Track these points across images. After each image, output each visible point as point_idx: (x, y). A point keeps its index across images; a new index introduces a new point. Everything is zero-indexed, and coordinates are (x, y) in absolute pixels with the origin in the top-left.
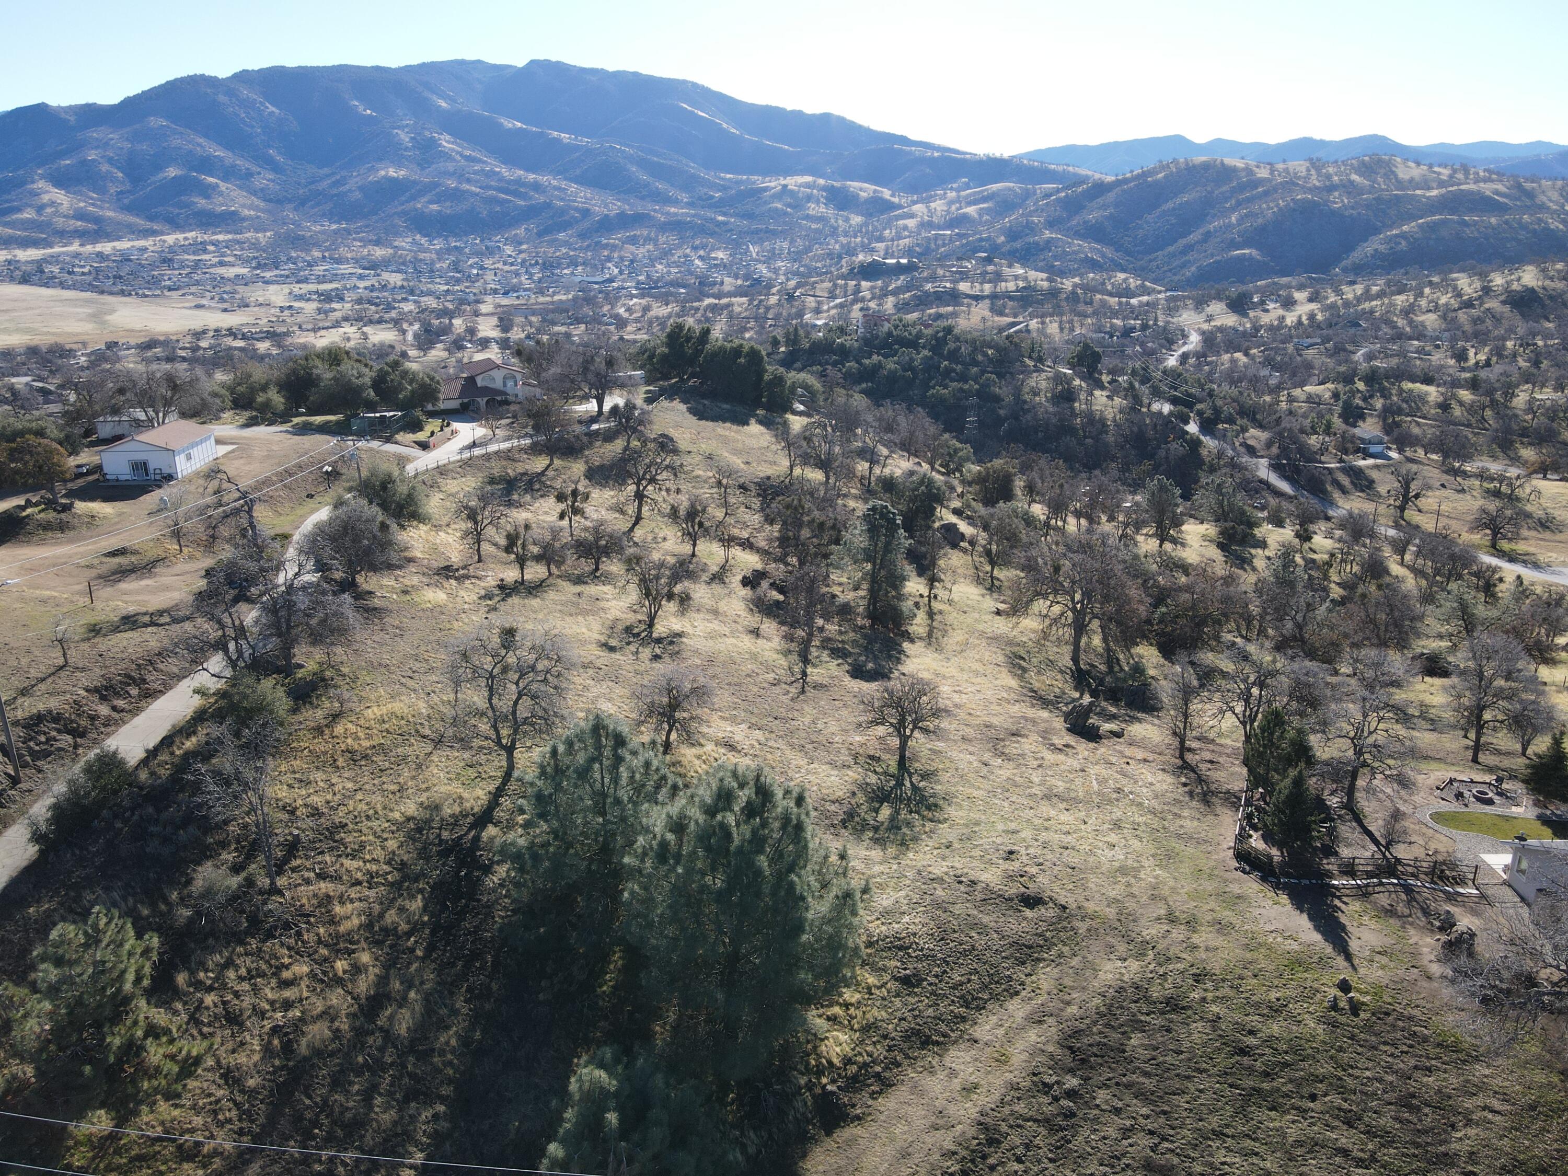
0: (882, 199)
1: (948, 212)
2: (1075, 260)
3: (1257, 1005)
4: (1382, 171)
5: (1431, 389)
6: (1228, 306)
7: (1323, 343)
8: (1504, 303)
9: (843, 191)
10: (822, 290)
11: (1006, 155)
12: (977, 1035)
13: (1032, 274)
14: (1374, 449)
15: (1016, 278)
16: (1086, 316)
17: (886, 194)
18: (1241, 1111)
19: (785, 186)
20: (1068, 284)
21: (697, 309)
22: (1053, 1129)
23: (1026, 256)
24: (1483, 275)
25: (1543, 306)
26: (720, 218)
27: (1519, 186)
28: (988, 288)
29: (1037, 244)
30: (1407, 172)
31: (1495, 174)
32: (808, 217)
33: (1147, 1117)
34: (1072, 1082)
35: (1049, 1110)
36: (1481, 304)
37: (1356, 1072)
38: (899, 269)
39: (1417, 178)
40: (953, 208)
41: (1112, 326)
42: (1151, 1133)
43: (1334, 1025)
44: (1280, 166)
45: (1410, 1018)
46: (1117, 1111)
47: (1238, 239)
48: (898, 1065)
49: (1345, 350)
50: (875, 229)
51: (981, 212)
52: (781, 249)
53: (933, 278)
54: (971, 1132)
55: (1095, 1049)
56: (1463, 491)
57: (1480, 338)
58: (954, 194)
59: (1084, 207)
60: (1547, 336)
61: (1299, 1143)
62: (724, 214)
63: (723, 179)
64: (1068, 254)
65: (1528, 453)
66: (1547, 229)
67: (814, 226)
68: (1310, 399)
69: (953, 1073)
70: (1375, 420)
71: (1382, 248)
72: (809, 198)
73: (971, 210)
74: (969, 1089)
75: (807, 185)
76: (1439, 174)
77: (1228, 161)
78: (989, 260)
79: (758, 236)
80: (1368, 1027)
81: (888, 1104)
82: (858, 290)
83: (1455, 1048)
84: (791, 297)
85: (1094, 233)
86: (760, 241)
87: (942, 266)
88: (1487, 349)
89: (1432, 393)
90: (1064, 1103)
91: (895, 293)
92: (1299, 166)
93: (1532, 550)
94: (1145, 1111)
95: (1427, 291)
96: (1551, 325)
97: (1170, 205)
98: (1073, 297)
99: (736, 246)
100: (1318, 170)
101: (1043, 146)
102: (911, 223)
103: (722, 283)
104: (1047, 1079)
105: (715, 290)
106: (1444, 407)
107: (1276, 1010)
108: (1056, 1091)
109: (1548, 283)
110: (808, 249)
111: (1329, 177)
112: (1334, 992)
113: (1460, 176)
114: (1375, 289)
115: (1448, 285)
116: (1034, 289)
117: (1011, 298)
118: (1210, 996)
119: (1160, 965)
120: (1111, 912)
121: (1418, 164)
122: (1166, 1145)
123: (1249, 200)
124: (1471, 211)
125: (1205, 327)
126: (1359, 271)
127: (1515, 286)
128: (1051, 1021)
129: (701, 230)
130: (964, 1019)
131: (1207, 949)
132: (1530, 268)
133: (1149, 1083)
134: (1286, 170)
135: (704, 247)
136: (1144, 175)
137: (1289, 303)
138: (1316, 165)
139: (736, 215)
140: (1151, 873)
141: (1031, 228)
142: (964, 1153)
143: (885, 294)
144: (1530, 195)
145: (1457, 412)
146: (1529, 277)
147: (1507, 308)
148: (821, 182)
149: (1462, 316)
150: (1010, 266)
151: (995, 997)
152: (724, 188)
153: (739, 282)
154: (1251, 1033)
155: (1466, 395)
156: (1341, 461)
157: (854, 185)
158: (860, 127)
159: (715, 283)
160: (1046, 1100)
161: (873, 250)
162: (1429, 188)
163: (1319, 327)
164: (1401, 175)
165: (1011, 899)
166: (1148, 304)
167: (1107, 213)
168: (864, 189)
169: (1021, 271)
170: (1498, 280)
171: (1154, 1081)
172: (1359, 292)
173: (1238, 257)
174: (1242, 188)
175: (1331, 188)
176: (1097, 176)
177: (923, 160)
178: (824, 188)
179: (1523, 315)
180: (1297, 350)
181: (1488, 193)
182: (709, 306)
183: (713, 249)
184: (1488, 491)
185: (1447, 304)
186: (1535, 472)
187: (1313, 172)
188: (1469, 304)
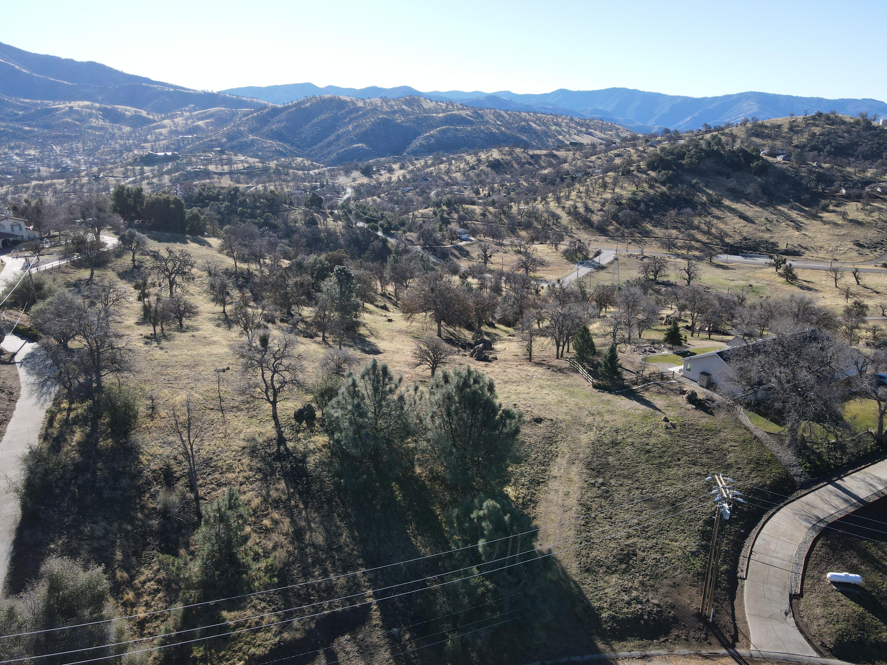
0: (141, 116)
1: (186, 124)
2: (270, 151)
3: (642, 434)
4: (416, 104)
5: (475, 207)
6: (362, 173)
7: (414, 189)
8: (487, 166)
9: (114, 110)
10: (118, 173)
11: (215, 91)
12: (555, 475)
13: (251, 160)
14: (464, 237)
15: (242, 162)
16: (289, 181)
17: (144, 113)
18: (660, 472)
19: (71, 108)
20: (273, 164)
21: (28, 188)
22: (606, 498)
23: (242, 149)
24: (476, 154)
25: (504, 167)
26: (26, 128)
27: (476, 112)
28: (226, 168)
29: (246, 142)
30: (427, 105)
31: (465, 106)
32: (92, 127)
33: (632, 484)
34: (601, 480)
35: (600, 492)
36: (478, 168)
37: (687, 447)
38: (166, 159)
39: (432, 108)
40: (189, 122)
41: (304, 186)
42: (637, 488)
43: (671, 434)
44: (368, 101)
45: (692, 424)
46: (621, 485)
47: (354, 139)
48: (535, 494)
49: (426, 192)
50: (141, 135)
51: (207, 124)
52: (77, 148)
53: (190, 163)
54: (580, 508)
55: (599, 467)
56: (506, 252)
57: (482, 183)
58: (188, 114)
59: (269, 122)
60: (509, 181)
61: (684, 476)
62: (29, 126)
63: (22, 102)
64: (265, 148)
65: (523, 233)
66: (491, 132)
67: (97, 133)
68: (423, 216)
69: (556, 491)
70: (456, 224)
71: (423, 142)
72: (90, 115)
73: (201, 123)
74: (567, 494)
75: (87, 107)
76: (441, 106)
77: (341, 97)
78: (222, 152)
79: (60, 140)
80: (682, 431)
81: (541, 509)
82: (142, 172)
83: (710, 430)
84: (97, 178)
85: (277, 136)
86: (60, 143)
87: (195, 156)
88: (487, 188)
89: (478, 209)
90: (603, 488)
91: (168, 172)
92: (377, 101)
93: (542, 275)
94: (630, 482)
95: (453, 162)
96: (508, 176)
97: (316, 120)
98: (277, 172)
99: (42, 146)
100: (387, 103)
101: (235, 87)
102: (164, 131)
103: (39, 171)
104: (592, 482)
105: (35, 175)
106: (484, 215)
107: (649, 434)
108: (597, 485)
109: (503, 156)
110: (97, 148)
111: (392, 106)
112: (664, 423)
113: (450, 107)
114: (430, 162)
115: (461, 159)
116: (254, 168)
117: (242, 173)
118: (625, 436)
119: (600, 431)
120: (568, 417)
121: (431, 101)
122: (644, 491)
123: (356, 118)
124: (459, 124)
125: (353, 184)
126: (418, 154)
127: (491, 159)
128: (577, 461)
129: (13, 136)
130: (546, 471)
131: (612, 421)
132: (494, 150)
133: (625, 472)
134: (371, 103)
135: (18, 147)
136: (299, 104)
137: (391, 171)
138: (385, 100)
139: (38, 126)
140: (571, 401)
141: (240, 134)
142: (583, 516)
143: (161, 174)
144: (482, 116)
145: (490, 216)
146: (495, 154)
147: (489, 169)
148: (97, 105)
149: (472, 173)
150: (236, 155)
151: (551, 459)
152: (24, 108)
153: (52, 170)
154: (647, 444)
155: (491, 209)
156: (452, 244)
157: (120, 108)
158: (116, 71)
159: (34, 171)
160: (596, 489)
161: (143, 148)
162: (438, 113)
163: (408, 181)
164: (425, 106)
165: (531, 422)
166: (319, 174)
167: (283, 125)
168: (129, 111)
169: (243, 158)
170: (483, 156)
171: (626, 470)
172: (423, 164)
173: (356, 148)
174: (351, 112)
175: (395, 112)
176: (271, 104)
177: (163, 93)
178: (100, 109)
179: (497, 173)
180: (403, 193)
181: (464, 115)
182: (36, 186)
183: (25, 149)
184: (516, 251)
185: (464, 168)
186: (529, 241)
187: (384, 104)
188: (473, 168)
